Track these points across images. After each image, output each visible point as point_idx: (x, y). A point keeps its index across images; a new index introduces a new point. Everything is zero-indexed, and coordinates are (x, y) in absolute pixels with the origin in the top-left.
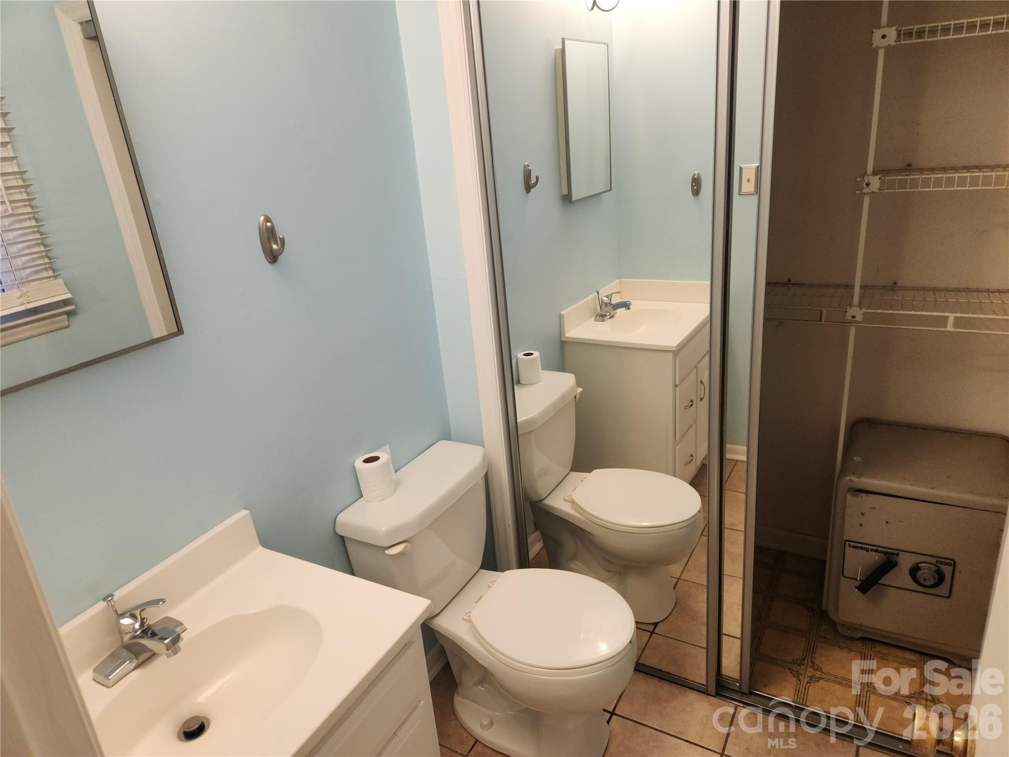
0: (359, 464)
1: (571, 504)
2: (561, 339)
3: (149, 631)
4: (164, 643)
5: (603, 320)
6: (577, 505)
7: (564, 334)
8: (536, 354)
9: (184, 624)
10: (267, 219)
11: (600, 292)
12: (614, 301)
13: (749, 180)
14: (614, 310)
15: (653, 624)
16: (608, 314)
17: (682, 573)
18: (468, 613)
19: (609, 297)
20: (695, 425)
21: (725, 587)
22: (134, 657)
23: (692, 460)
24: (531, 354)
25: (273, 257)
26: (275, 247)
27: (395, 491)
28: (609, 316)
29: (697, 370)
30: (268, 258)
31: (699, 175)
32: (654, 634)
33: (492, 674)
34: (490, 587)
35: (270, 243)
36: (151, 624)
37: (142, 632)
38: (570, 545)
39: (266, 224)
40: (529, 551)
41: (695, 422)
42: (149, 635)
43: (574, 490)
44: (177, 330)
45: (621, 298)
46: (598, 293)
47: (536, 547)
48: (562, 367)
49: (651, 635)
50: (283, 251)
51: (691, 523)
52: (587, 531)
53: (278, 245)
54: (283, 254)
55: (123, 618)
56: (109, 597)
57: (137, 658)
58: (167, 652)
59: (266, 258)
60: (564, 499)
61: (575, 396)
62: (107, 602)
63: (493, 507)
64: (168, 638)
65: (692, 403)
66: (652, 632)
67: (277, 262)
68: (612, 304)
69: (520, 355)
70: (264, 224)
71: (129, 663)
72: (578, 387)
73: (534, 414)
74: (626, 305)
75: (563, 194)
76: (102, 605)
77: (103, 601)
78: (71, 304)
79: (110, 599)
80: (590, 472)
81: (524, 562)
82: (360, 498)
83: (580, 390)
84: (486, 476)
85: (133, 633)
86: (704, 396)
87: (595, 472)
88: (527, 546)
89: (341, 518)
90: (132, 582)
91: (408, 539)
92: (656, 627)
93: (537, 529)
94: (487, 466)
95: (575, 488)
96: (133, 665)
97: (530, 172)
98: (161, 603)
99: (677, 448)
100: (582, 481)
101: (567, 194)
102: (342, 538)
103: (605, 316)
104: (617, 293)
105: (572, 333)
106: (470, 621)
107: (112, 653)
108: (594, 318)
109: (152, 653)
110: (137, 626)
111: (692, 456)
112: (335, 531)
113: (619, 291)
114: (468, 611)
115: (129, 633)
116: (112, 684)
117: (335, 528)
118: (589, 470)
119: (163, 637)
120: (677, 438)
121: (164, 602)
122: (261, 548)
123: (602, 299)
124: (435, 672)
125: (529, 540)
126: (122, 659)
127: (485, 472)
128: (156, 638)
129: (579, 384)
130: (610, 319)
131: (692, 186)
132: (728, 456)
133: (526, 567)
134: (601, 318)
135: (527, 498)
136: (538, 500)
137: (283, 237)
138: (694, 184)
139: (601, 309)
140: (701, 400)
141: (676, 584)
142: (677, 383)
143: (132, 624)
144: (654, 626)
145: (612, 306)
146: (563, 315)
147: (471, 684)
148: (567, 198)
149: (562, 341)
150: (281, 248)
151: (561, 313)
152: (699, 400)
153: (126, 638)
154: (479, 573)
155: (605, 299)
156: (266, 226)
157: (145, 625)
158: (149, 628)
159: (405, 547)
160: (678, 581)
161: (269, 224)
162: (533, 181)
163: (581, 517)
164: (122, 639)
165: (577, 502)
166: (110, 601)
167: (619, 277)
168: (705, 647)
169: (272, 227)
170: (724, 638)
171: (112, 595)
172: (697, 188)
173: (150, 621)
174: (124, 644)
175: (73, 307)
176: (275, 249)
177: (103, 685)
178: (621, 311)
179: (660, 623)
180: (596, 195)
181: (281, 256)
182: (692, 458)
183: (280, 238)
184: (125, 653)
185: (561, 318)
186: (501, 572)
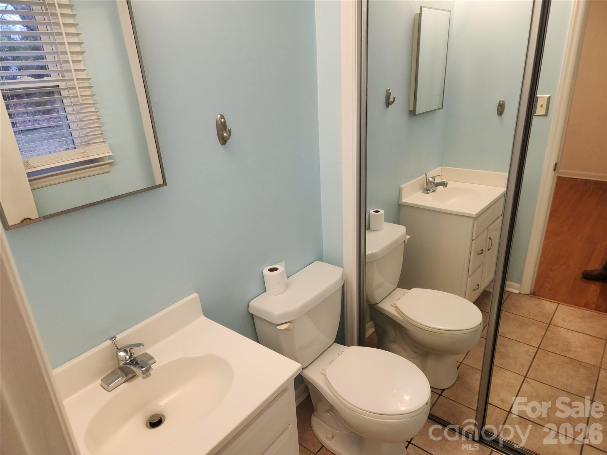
0: (266, 271)
1: (395, 308)
2: (399, 202)
3: (134, 361)
4: (141, 370)
5: (428, 193)
6: (399, 309)
7: (401, 201)
8: (382, 212)
9: (155, 358)
10: (222, 117)
11: (427, 175)
12: (437, 180)
13: (542, 106)
14: (436, 187)
15: (441, 389)
16: (431, 189)
17: (464, 359)
18: (324, 369)
19: (434, 178)
20: (482, 265)
21: (494, 373)
22: (125, 375)
23: (478, 288)
24: (379, 212)
25: (223, 141)
26: (225, 134)
27: (286, 290)
28: (432, 191)
29: (488, 231)
30: (220, 141)
31: (504, 102)
32: (441, 397)
33: (336, 410)
34: (339, 355)
35: (222, 132)
36: (136, 356)
37: (130, 361)
38: (392, 333)
39: (221, 119)
40: (366, 332)
41: (483, 264)
42: (134, 363)
43: (398, 300)
44: (163, 183)
45: (441, 179)
46: (426, 175)
47: (370, 331)
48: (398, 221)
49: (439, 397)
50: (230, 137)
51: (474, 331)
52: (404, 327)
53: (227, 134)
54: (229, 139)
55: (120, 352)
56: (113, 339)
57: (126, 376)
58: (143, 376)
59: (219, 141)
60: (391, 305)
61: (405, 241)
62: (112, 341)
63: (345, 304)
64: (144, 367)
65: (482, 252)
66: (440, 395)
67: (226, 144)
68: (434, 183)
69: (372, 212)
70: (220, 119)
71: (122, 378)
72: (407, 234)
73: (377, 250)
74: (444, 184)
75: (410, 109)
76: (109, 342)
77: (110, 340)
78: (112, 159)
79: (114, 339)
80: (410, 290)
81: (362, 342)
82: (265, 292)
83: (408, 237)
84: (343, 287)
85: (125, 361)
86: (491, 247)
87: (414, 290)
88: (365, 329)
89: (252, 303)
90: (127, 330)
91: (291, 321)
92: (443, 391)
93: (372, 320)
94: (344, 280)
95: (399, 298)
96: (124, 380)
97: (390, 94)
98: (141, 346)
99: (469, 280)
100: (404, 295)
101: (413, 109)
102: (252, 315)
103: (430, 190)
104: (439, 176)
105: (407, 199)
106: (325, 375)
107: (113, 371)
108: (422, 190)
109: (134, 374)
110: (128, 357)
111: (478, 285)
112: (248, 310)
113: (440, 175)
114: (325, 368)
115: (123, 361)
116: (111, 390)
117: (248, 309)
118: (409, 288)
119: (142, 366)
120: (470, 273)
121: (144, 346)
122: (203, 317)
123: (428, 179)
124: (301, 400)
125: (367, 326)
126: (117, 376)
127: (343, 283)
128: (138, 366)
129: (408, 233)
130: (433, 193)
131: (498, 109)
132: (507, 289)
133: (363, 346)
134: (427, 191)
135: (367, 301)
136: (374, 303)
137: (231, 129)
138: (499, 107)
139: (427, 186)
140: (489, 250)
141: (459, 366)
142: (474, 238)
143: (125, 356)
144: (442, 391)
145: (434, 184)
146: (402, 187)
147: (322, 411)
148: (413, 113)
149: (399, 204)
150: (229, 136)
151: (401, 186)
152: (487, 250)
153: (121, 364)
154: (333, 345)
155: (431, 179)
156: (221, 121)
157: (132, 357)
158: (135, 359)
159: (289, 326)
160: (460, 365)
161: (223, 120)
162: (392, 100)
163: (401, 318)
164: (119, 364)
165: (399, 308)
166: (114, 340)
167: (441, 166)
168: (476, 409)
169: (224, 122)
170: (489, 407)
171: (115, 337)
172: (502, 110)
173: (135, 355)
174: (120, 367)
175: (113, 161)
176: (225, 136)
177: (106, 390)
178: (441, 187)
179: (446, 390)
180: (432, 111)
181: (228, 140)
182: (478, 287)
183: (228, 129)
184: (120, 372)
185: (400, 190)
186: (347, 346)
